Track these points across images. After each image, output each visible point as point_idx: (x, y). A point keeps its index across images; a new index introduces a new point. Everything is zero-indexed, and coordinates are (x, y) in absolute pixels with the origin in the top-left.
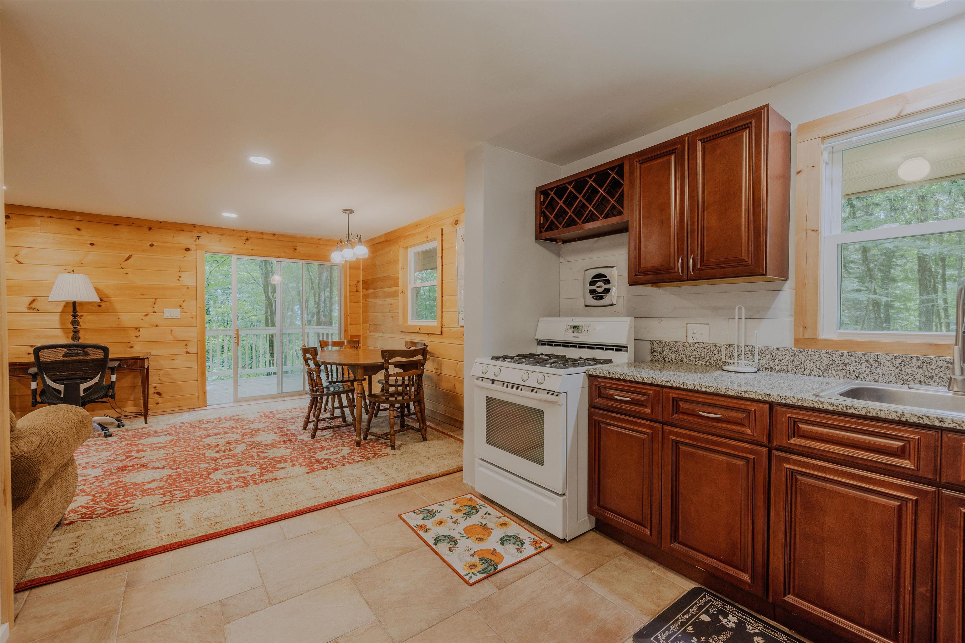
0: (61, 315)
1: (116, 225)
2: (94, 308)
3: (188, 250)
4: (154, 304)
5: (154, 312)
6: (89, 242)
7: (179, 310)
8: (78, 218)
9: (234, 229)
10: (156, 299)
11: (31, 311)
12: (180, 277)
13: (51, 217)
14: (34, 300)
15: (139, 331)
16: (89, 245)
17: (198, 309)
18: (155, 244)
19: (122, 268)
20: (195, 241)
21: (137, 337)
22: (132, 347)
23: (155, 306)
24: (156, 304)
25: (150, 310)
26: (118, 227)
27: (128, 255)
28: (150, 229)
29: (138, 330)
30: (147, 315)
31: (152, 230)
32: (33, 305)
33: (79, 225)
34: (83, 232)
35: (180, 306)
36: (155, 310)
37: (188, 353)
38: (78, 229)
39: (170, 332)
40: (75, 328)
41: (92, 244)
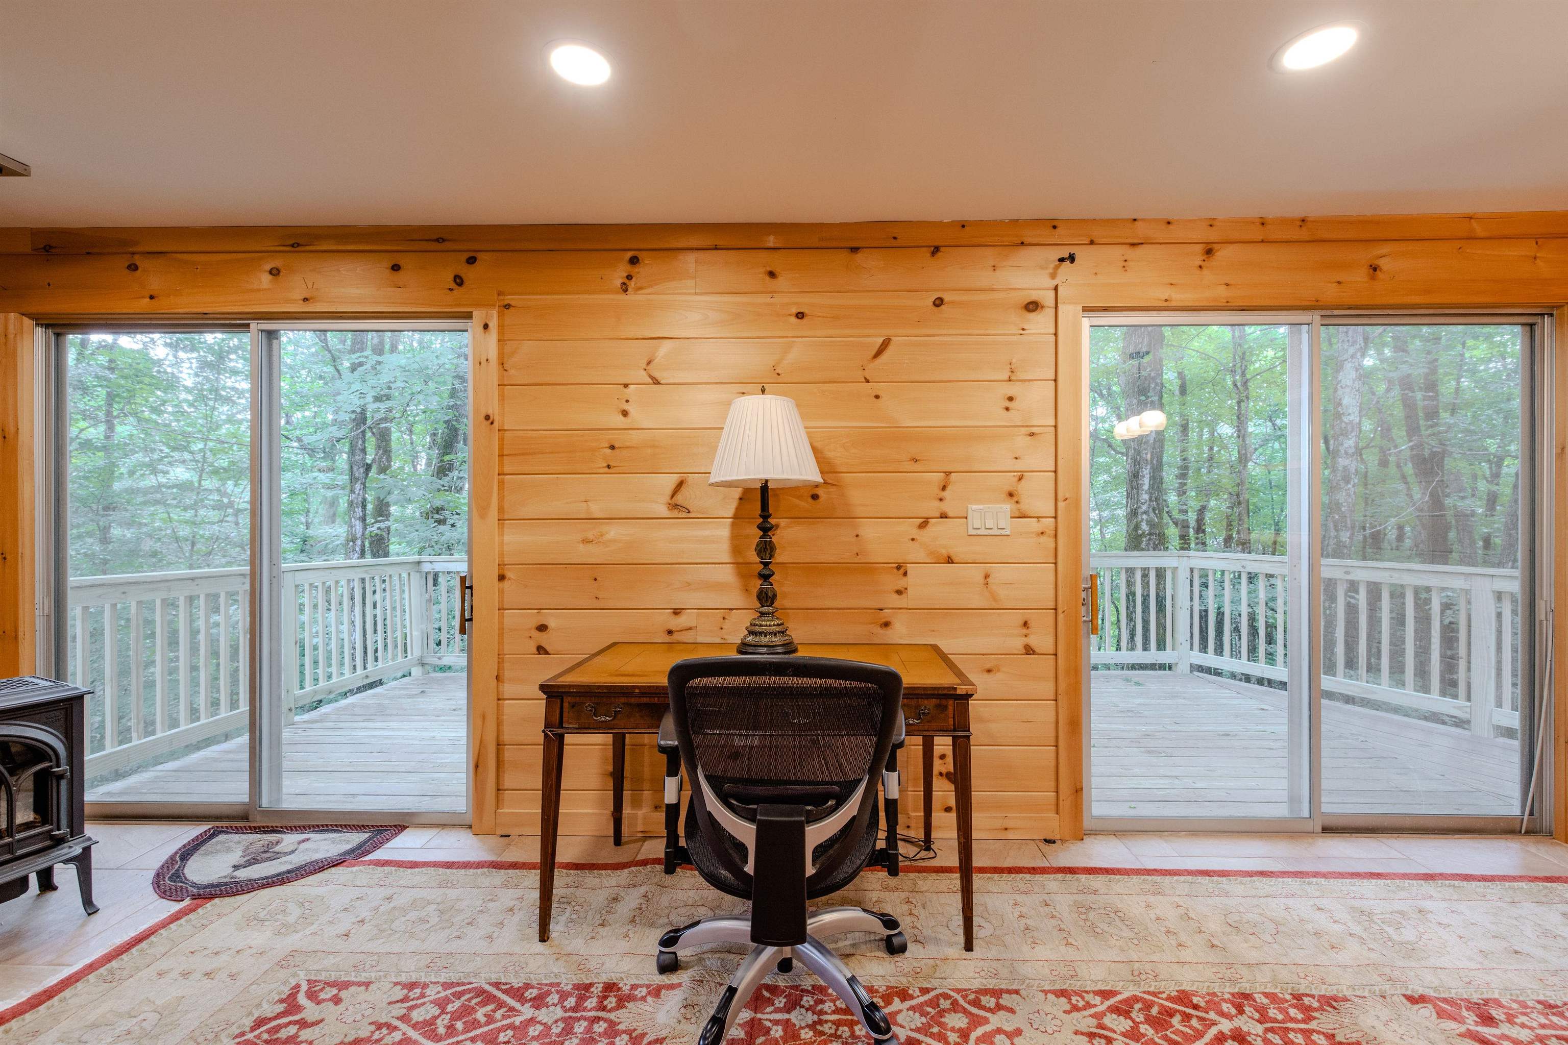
0: (733, 525)
1: (854, 250)
2: (803, 504)
3: (1033, 306)
4: (944, 488)
5: (944, 516)
6: (794, 310)
7: (1007, 507)
8: (771, 241)
9: (1170, 218)
10: (948, 474)
11: (675, 513)
12: (1011, 399)
13: (716, 248)
14: (681, 484)
15: (905, 574)
16: (793, 320)
17: (1061, 504)
18: (947, 297)
19: (868, 381)
20: (1053, 276)
21: (899, 592)
22: (886, 624)
23: (945, 494)
24: (949, 488)
25: (931, 508)
26: (859, 256)
27: (880, 340)
28: (936, 250)
29: (902, 571)
30: (924, 525)
31: (939, 254)
32: (679, 499)
33: (776, 261)
34: (782, 282)
35: (1011, 495)
36: (946, 507)
37: (1029, 650)
38: (772, 274)
39: (982, 580)
40: (766, 565)
41: (800, 315)
